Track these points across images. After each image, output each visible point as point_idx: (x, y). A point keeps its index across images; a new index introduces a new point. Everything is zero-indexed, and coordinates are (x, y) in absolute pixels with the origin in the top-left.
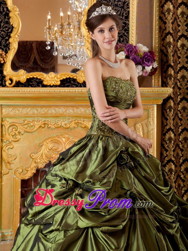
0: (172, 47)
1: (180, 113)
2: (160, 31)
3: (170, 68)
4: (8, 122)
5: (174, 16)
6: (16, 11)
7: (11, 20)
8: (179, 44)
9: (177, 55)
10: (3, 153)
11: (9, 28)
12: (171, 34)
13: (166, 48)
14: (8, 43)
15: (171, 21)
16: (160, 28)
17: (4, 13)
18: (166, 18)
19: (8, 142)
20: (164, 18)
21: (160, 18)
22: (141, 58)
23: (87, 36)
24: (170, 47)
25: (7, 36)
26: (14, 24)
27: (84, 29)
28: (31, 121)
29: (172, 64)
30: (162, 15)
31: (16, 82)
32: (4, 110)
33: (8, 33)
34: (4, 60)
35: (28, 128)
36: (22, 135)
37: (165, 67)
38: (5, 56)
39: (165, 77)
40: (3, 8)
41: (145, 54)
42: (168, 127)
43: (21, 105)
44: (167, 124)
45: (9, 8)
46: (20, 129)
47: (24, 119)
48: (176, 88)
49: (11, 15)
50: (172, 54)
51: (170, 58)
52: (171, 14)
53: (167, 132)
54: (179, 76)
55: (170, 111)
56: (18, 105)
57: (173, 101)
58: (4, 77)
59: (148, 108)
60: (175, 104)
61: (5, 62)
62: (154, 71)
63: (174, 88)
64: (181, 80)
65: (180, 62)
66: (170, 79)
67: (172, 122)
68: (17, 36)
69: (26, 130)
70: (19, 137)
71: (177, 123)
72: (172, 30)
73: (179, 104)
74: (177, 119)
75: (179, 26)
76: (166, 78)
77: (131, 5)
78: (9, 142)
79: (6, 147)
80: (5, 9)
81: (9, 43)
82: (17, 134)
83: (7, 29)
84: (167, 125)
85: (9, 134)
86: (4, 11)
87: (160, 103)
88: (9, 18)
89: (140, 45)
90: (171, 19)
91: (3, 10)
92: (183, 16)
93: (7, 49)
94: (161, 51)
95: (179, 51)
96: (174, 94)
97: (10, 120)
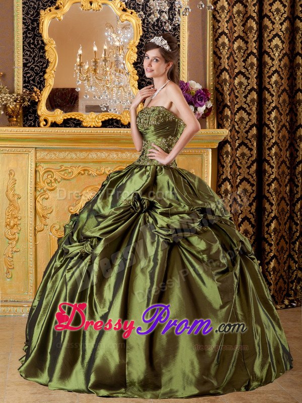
0: (228, 84)
1: (239, 160)
2: (214, 68)
3: (226, 108)
4: (43, 167)
5: (230, 50)
6: (52, 44)
7: (46, 54)
8: (236, 81)
9: (234, 94)
10: (38, 204)
11: (44, 63)
12: (227, 71)
13: (222, 86)
14: (42, 79)
15: (226, 57)
16: (215, 64)
17: (39, 46)
18: (221, 53)
19: (42, 191)
20: (218, 53)
21: (215, 53)
22: (193, 97)
23: (133, 72)
24: (226, 84)
25: (41, 72)
26: (50, 59)
27: (129, 64)
28: (69, 167)
29: (229, 104)
30: (217, 50)
31: (52, 123)
32: (38, 155)
33: (42, 68)
34: (38, 98)
35: (66, 175)
36: (59, 182)
37: (221, 107)
38: (39, 94)
39: (221, 118)
40: (38, 41)
41: (198, 92)
42: (224, 177)
43: (57, 148)
44: (223, 172)
45: (45, 41)
46: (57, 175)
47: (61, 164)
48: (234, 131)
49: (46, 48)
50: (228, 93)
51: (226, 97)
52: (227, 48)
53: (223, 183)
54: (237, 117)
55: (227, 156)
56: (54, 148)
57: (231, 146)
58: (38, 117)
59: (201, 152)
60: (232, 149)
61: (39, 101)
62: (208, 112)
63: (231, 131)
64: (239, 123)
65: (237, 102)
66: (227, 120)
67: (229, 169)
68: (53, 72)
69: (63, 177)
70: (55, 185)
71: (235, 172)
72: (228, 66)
73: (237, 150)
74: (235, 167)
75: (236, 61)
76: (222, 120)
77: (181, 39)
78: (44, 191)
79: (41, 196)
80: (40, 42)
81: (44, 79)
82: (53, 181)
83: (41, 64)
84: (223, 174)
85: (44, 182)
86: (38, 44)
87: (215, 147)
88: (44, 52)
89: (192, 82)
90: (227, 53)
91: (38, 42)
92: (239, 51)
93: (42, 86)
94: (216, 89)
95: (236, 89)
96: (231, 138)
97: (45, 166)
